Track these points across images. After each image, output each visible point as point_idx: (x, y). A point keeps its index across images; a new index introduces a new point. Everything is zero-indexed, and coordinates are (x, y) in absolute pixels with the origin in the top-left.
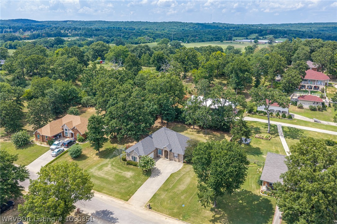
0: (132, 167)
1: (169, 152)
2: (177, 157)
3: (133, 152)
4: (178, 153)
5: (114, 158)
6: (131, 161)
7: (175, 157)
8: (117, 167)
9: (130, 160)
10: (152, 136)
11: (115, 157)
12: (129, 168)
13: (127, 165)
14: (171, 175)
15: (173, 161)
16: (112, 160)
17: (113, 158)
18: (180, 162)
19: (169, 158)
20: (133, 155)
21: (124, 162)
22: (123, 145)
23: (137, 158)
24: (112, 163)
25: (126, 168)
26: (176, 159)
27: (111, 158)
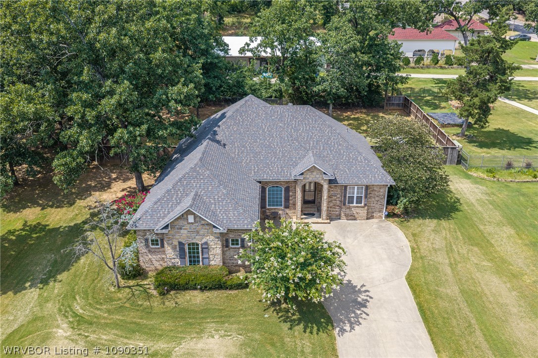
0: (196, 298)
1: (326, 187)
2: (359, 200)
3: (181, 222)
4: (365, 182)
5: (63, 276)
6: (174, 267)
7: (351, 200)
8: (116, 325)
9: (169, 269)
10: (218, 138)
11: (66, 268)
12: (186, 310)
13: (162, 294)
14: (411, 287)
15: (343, 221)
16: (56, 288)
17: (59, 277)
18: (372, 217)
19: (324, 213)
20: (184, 235)
21: (131, 283)
22: (71, 204)
23: (206, 247)
24: (66, 311)
25: (168, 314)
26: (354, 211)
27: (45, 282)
